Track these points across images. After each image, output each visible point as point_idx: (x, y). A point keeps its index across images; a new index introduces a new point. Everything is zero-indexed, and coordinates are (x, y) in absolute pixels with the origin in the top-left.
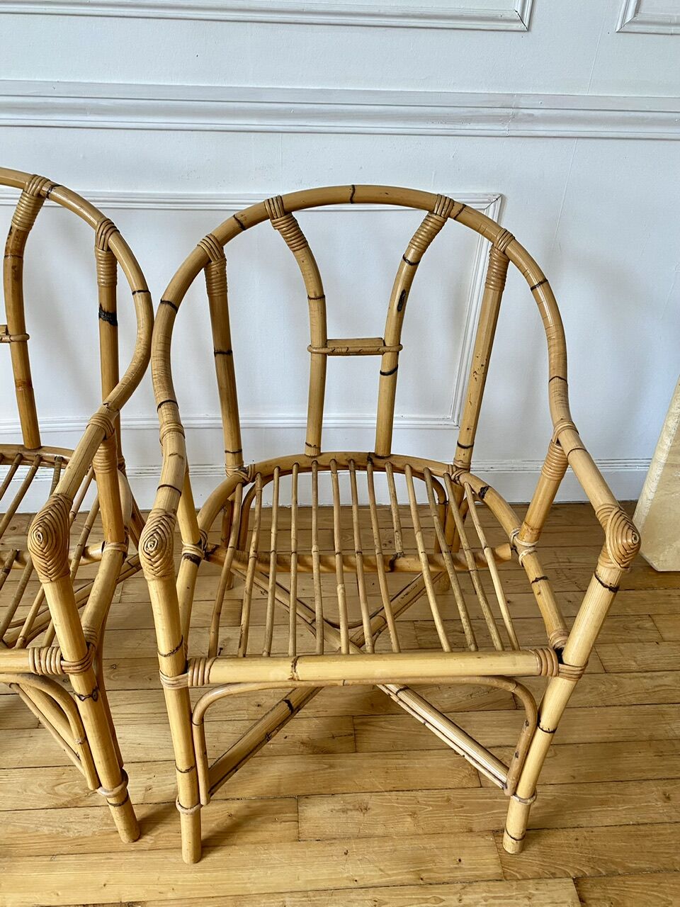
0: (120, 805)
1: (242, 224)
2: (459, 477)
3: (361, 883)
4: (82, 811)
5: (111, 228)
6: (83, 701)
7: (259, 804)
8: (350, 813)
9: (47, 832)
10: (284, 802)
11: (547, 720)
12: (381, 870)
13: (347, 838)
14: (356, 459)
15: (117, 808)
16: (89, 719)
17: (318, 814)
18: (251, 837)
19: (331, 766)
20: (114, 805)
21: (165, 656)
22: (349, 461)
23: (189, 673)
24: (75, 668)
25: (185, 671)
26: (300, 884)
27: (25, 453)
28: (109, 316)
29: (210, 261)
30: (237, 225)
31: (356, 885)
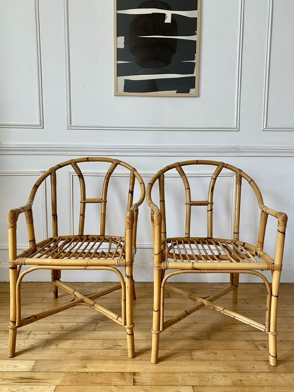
0: (131, 335)
1: (169, 168)
2: (235, 242)
3: (218, 371)
4: (114, 350)
5: (135, 170)
6: (128, 279)
7: (176, 351)
8: (210, 354)
9: (102, 355)
10: (186, 351)
11: (274, 292)
12: (225, 368)
13: (210, 360)
14: (201, 239)
15: (130, 336)
16: (129, 288)
17: (198, 354)
18: (175, 359)
19: (201, 343)
20: (129, 335)
21: (157, 255)
22: (199, 240)
23: (163, 264)
24: (129, 263)
25: (161, 263)
26: (195, 370)
27: (100, 237)
28: (132, 192)
29: (161, 176)
30: (168, 168)
31: (216, 371)
